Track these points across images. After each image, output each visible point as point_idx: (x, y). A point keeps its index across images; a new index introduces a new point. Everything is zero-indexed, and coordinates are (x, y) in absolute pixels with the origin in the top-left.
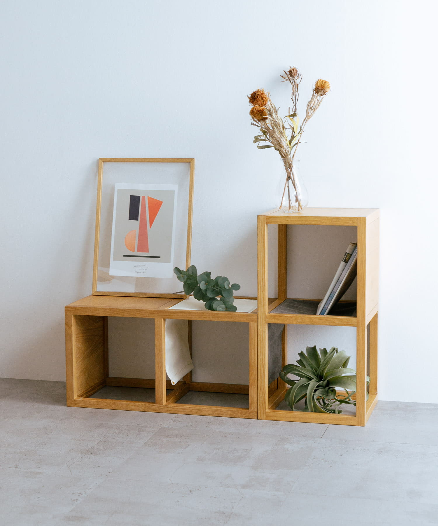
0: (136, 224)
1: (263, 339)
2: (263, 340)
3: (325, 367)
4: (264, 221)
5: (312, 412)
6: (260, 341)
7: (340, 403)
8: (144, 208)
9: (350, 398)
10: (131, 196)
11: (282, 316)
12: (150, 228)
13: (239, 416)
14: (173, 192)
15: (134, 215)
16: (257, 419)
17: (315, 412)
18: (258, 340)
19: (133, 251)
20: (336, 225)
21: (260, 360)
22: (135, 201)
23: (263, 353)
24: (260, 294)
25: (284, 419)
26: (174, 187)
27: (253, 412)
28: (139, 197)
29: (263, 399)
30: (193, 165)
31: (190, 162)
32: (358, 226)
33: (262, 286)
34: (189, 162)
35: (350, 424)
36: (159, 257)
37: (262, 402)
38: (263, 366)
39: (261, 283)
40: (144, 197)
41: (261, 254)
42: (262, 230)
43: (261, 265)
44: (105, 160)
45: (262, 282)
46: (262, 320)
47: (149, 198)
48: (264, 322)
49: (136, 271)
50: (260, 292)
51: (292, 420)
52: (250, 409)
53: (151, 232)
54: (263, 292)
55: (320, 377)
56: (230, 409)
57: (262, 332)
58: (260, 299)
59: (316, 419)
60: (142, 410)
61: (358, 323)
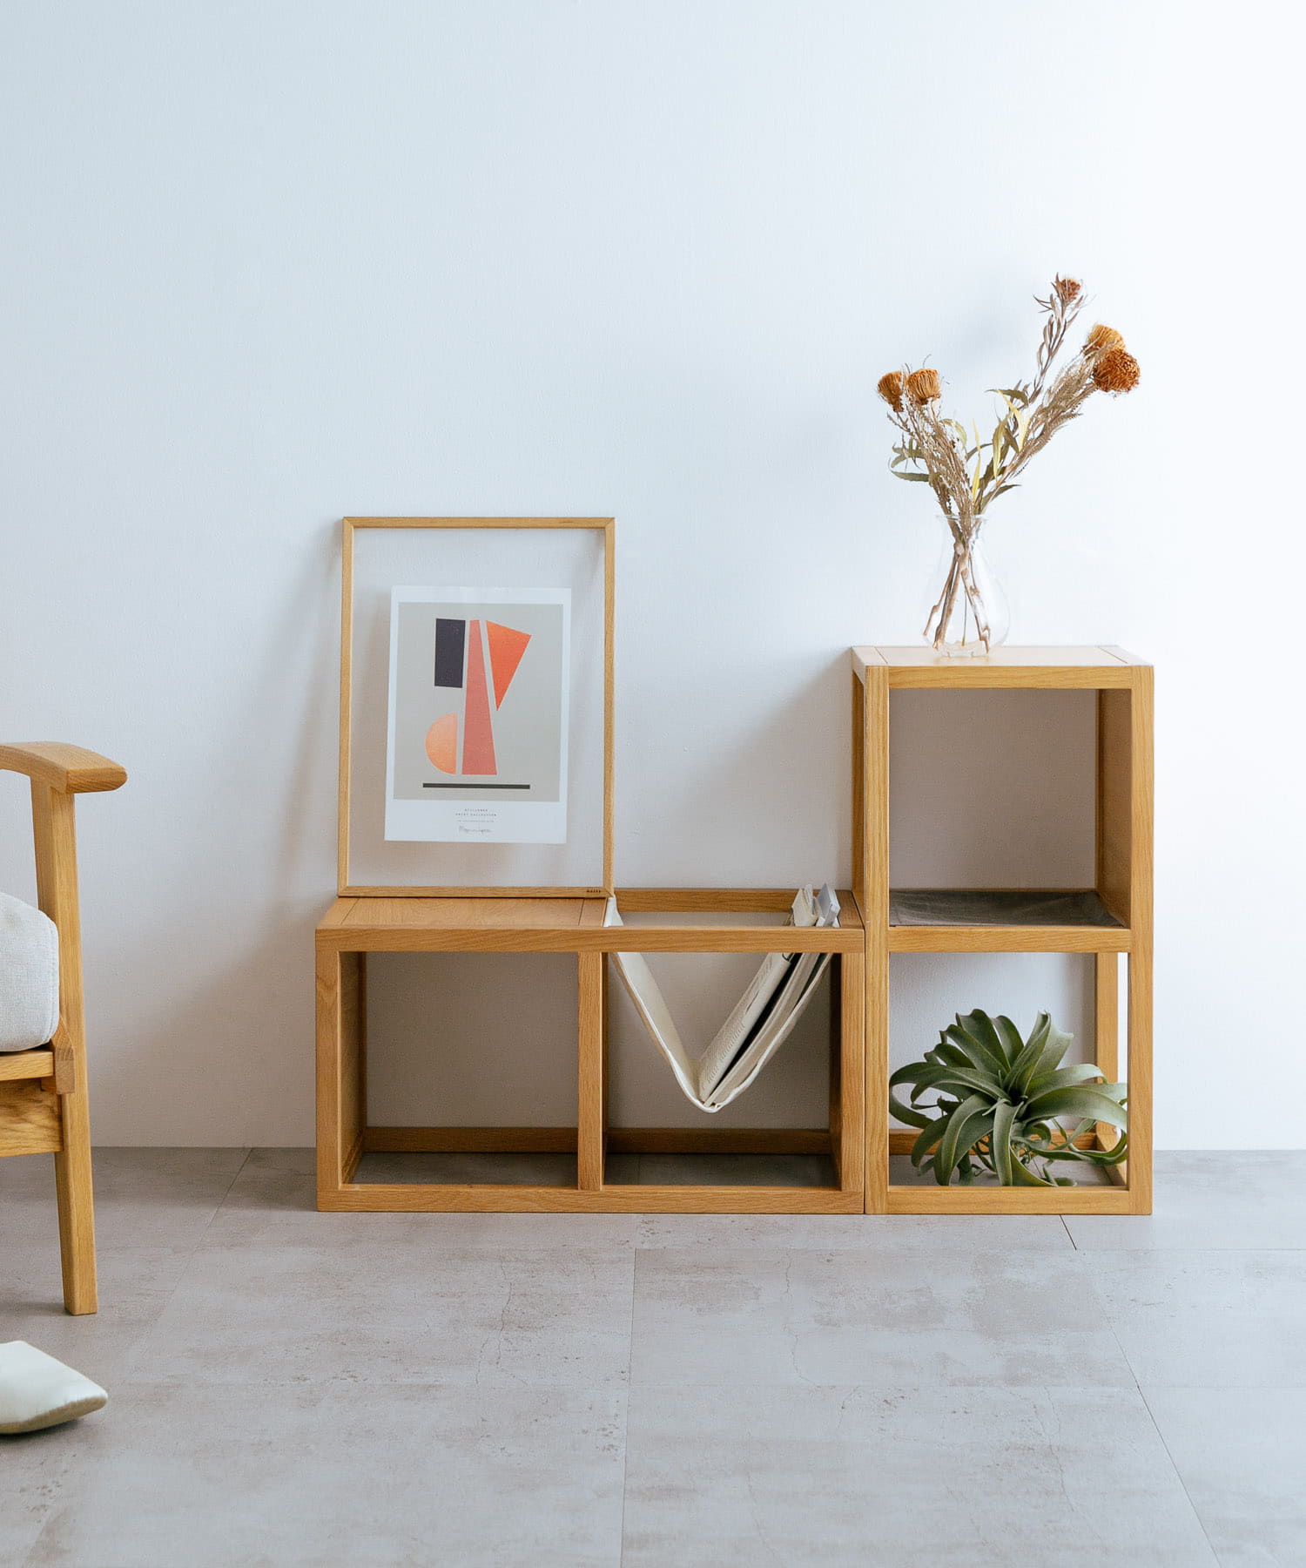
0: (455, 698)
1: (879, 994)
2: (879, 998)
3: (1026, 1066)
4: (884, 681)
5: (1006, 1184)
6: (873, 1001)
8: (478, 655)
9: (1072, 1145)
10: (438, 620)
11: (932, 933)
12: (498, 707)
13: (814, 1209)
14: (560, 607)
15: (448, 670)
16: (864, 1213)
17: (1015, 1184)
19: (452, 771)
22: (450, 636)
23: (880, 1034)
24: (874, 873)
25: (936, 1209)
26: (562, 596)
27: (852, 1194)
28: (462, 623)
29: (880, 1156)
30: (613, 536)
31: (604, 528)
32: (1133, 690)
33: (877, 855)
34: (600, 528)
35: (1116, 1211)
36: (527, 787)
37: (878, 1165)
38: (881, 1068)
39: (877, 849)
40: (475, 624)
42: (878, 705)
43: (877, 797)
44: (362, 524)
46: (877, 944)
47: (493, 628)
48: (884, 953)
49: (461, 828)
50: (874, 869)
51: (959, 1209)
52: (843, 1188)
53: (499, 719)
54: (880, 868)
55: (1014, 1096)
56: (788, 1192)
57: (877, 979)
58: (873, 889)
60: (540, 1209)
61: (1134, 943)
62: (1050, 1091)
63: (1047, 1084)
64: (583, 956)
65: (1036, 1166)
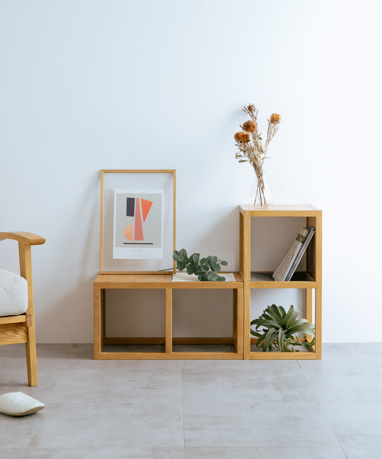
0: (132, 219)
2: (247, 301)
3: (287, 319)
4: (249, 214)
5: (282, 351)
7: (293, 345)
8: (138, 208)
9: (299, 341)
10: (127, 198)
11: (262, 283)
12: (144, 222)
13: (230, 358)
14: (161, 195)
15: (130, 212)
16: (243, 359)
17: (284, 352)
18: (245, 301)
19: (131, 240)
20: (301, 216)
21: (246, 315)
22: (131, 202)
23: (248, 311)
24: (246, 267)
25: (264, 358)
26: (161, 191)
27: (240, 354)
28: (134, 198)
29: (248, 345)
30: (175, 175)
32: (317, 217)
33: (247, 262)
34: (172, 173)
35: (312, 358)
36: (152, 244)
37: (247, 347)
38: (248, 320)
39: (247, 260)
40: (138, 199)
41: (247, 238)
42: (247, 221)
43: (247, 246)
44: (106, 172)
45: (248, 258)
46: (247, 286)
47: (142, 200)
48: (249, 288)
49: (134, 255)
50: (246, 266)
51: (271, 358)
52: (238, 353)
53: (145, 225)
54: (248, 266)
55: (284, 328)
56: (223, 354)
57: (247, 295)
58: (246, 271)
59: (287, 356)
60: (155, 359)
61: (317, 286)
62: (294, 326)
63: (293, 324)
64: (167, 290)
65: (290, 347)
